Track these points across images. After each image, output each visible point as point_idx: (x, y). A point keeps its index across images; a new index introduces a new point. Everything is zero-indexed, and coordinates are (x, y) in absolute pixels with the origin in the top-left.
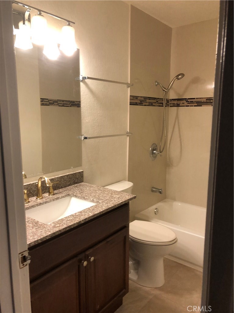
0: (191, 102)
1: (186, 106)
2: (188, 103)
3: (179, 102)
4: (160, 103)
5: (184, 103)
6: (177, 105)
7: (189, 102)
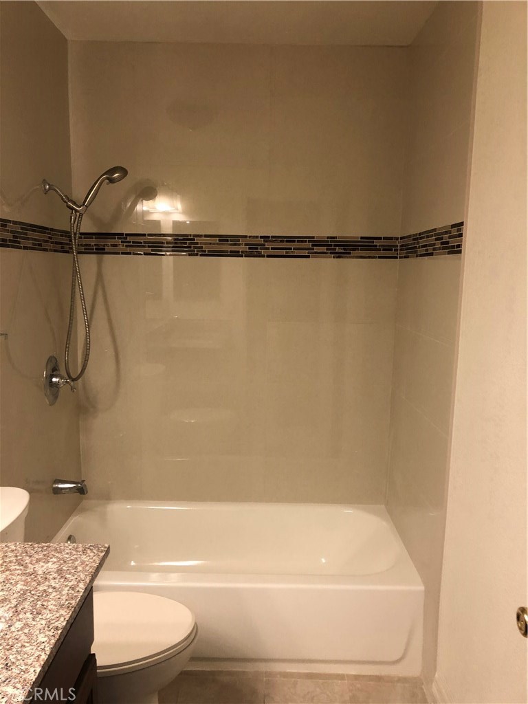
0: (133, 242)
1: (123, 253)
2: (127, 246)
3: (101, 242)
4: (57, 243)
5: (116, 246)
6: (96, 249)
7: (130, 242)
